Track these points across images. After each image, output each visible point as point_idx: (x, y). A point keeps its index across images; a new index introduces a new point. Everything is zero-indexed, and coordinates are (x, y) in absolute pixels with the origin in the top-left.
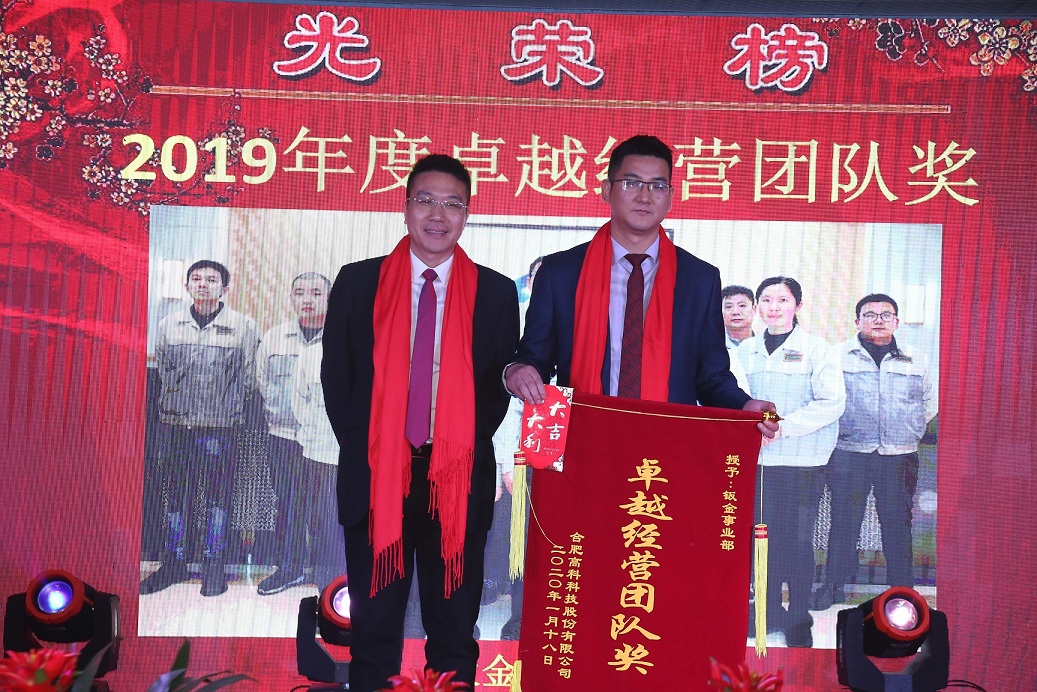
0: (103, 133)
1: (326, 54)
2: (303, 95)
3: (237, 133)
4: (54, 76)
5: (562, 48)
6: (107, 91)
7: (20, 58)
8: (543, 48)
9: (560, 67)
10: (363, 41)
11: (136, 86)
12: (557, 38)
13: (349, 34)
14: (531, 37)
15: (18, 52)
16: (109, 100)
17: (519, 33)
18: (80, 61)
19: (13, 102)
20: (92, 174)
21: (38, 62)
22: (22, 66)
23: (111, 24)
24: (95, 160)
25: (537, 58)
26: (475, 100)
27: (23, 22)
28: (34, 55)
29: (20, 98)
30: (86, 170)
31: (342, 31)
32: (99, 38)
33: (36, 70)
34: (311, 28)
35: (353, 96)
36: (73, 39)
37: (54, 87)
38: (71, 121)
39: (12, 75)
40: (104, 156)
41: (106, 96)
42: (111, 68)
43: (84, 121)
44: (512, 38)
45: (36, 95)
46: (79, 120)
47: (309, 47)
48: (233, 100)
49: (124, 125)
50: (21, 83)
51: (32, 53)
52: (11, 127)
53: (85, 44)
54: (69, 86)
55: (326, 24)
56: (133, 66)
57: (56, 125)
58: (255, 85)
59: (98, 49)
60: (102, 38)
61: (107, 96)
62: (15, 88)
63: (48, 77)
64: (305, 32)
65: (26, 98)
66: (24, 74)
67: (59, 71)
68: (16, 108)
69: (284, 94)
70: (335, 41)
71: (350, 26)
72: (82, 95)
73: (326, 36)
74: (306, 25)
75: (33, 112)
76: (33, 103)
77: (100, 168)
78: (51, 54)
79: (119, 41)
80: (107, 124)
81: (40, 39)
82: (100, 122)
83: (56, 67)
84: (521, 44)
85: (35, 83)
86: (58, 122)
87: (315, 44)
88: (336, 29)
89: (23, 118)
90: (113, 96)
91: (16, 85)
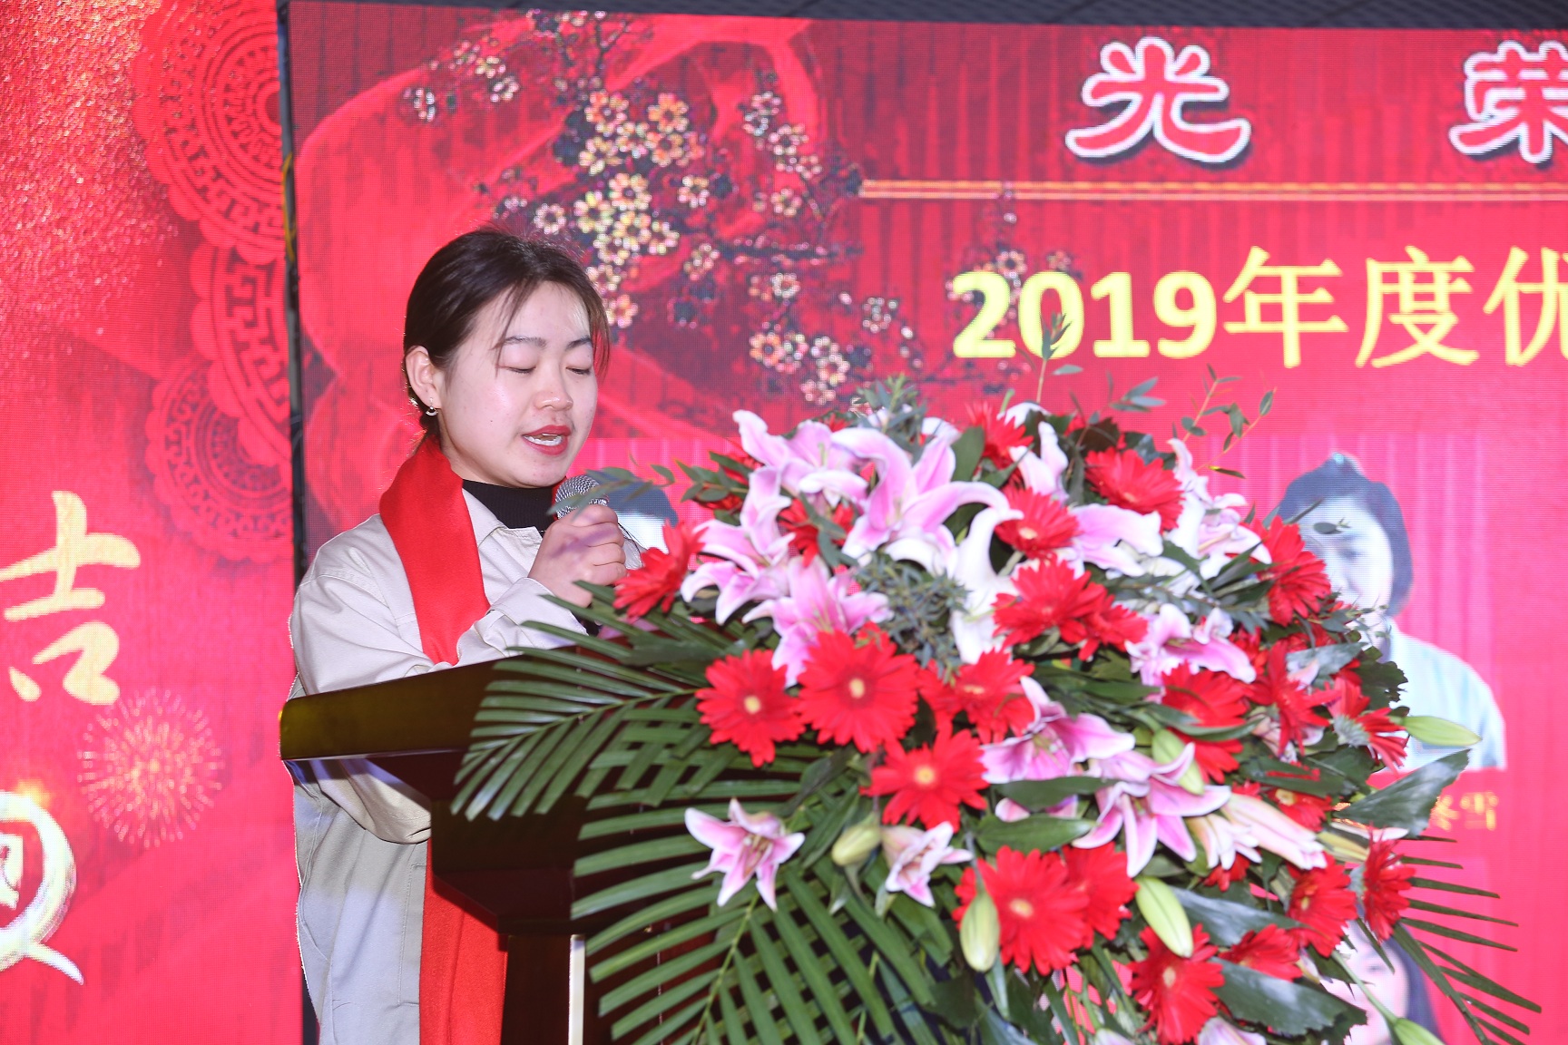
0: (783, 272)
1: (1155, 115)
2: (1116, 191)
3: (1011, 265)
4: (698, 168)
5: (1550, 94)
6: (786, 193)
7: (635, 138)
8: (1519, 94)
9: (1549, 128)
10: (1215, 89)
11: (836, 181)
12: (1540, 75)
13: (1195, 77)
14: (1497, 75)
15: (630, 127)
16: (790, 212)
17: (1480, 67)
18: (735, 139)
19: (626, 219)
20: (768, 349)
21: (665, 145)
22: (637, 153)
23: (788, 68)
24: (773, 323)
25: (1510, 113)
26: (1409, 192)
27: (636, 72)
28: (657, 131)
29: (638, 212)
30: (757, 342)
31: (1184, 70)
32: (767, 96)
33: (661, 160)
34: (1127, 68)
35: (1205, 192)
36: (724, 99)
37: (695, 190)
38: (728, 253)
39: (621, 169)
40: (788, 314)
41: (784, 203)
42: (791, 151)
43: (749, 251)
44: (1465, 77)
45: (665, 207)
46: (742, 250)
47: (1124, 105)
48: (1002, 204)
49: (818, 256)
50: (637, 183)
51: (653, 127)
52: (626, 267)
53: (746, 108)
54: (719, 189)
55: (1154, 59)
56: (830, 145)
57: (704, 259)
58: (1039, 175)
59: (770, 117)
60: (775, 96)
61: (787, 203)
62: (628, 194)
63: (684, 172)
64: (1116, 75)
65: (649, 212)
66: (642, 166)
67: (702, 160)
68: (633, 231)
69: (1082, 190)
70: (1171, 90)
71: (1193, 62)
72: (742, 204)
73: (1154, 83)
74: (1119, 61)
75: (660, 237)
76: (661, 219)
77: (782, 335)
78: (689, 128)
79: (804, 101)
80: (789, 254)
81: (666, 101)
82: (777, 251)
83: (697, 153)
84: (1482, 88)
85: (662, 182)
86: (705, 256)
87: (1136, 99)
88: (1171, 71)
89: (644, 248)
90: (797, 202)
91: (629, 188)
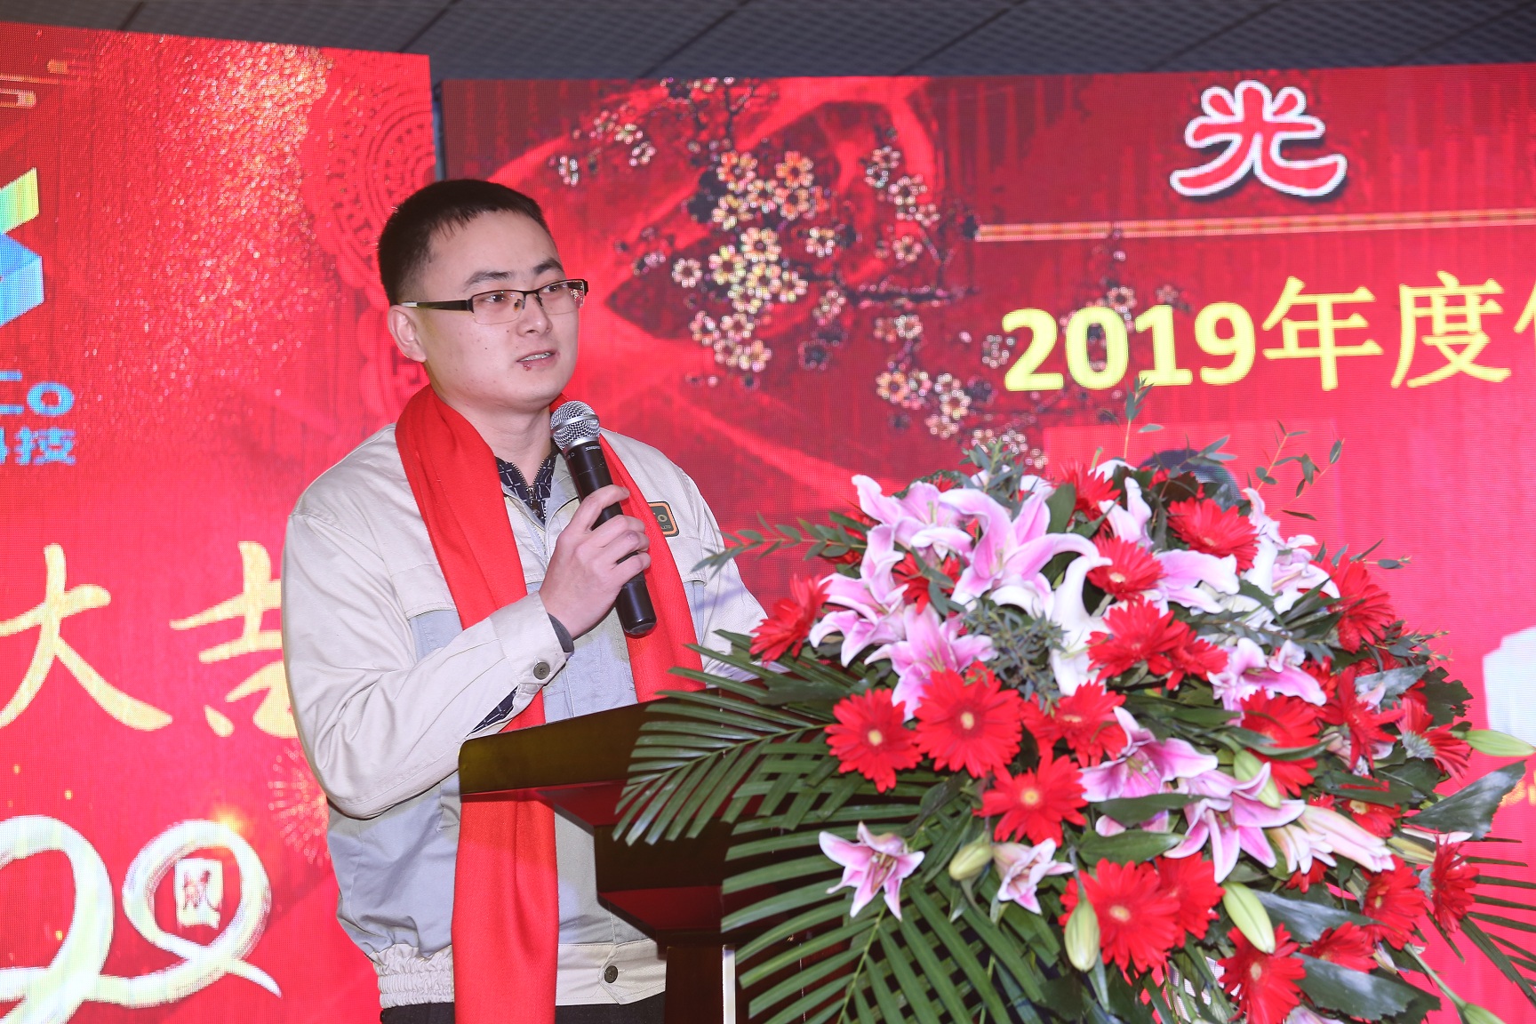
0: (906, 314)
1: (1255, 154)
2: (1215, 227)
3: (1121, 300)
4: (822, 221)
6: (907, 240)
7: (764, 195)
10: (1312, 128)
11: (953, 228)
13: (1293, 116)
15: (759, 184)
16: (912, 258)
18: (859, 191)
19: (757, 271)
20: (894, 387)
21: (793, 199)
22: (767, 208)
23: (905, 124)
24: (898, 362)
26: (1497, 217)
27: (763, 132)
28: (785, 187)
29: (768, 263)
30: (883, 380)
31: (1281, 111)
32: (887, 150)
33: (789, 214)
34: (1227, 111)
35: (1300, 225)
36: (846, 154)
37: (822, 241)
38: (853, 296)
39: (752, 223)
40: (912, 354)
41: (904, 250)
42: (911, 200)
43: (874, 296)
45: (795, 258)
46: (867, 294)
47: (1225, 145)
48: (1114, 243)
49: (938, 298)
50: (767, 236)
51: (782, 183)
52: (760, 314)
53: (867, 162)
54: (846, 237)
55: (1253, 100)
56: (942, 197)
57: (832, 305)
58: (1142, 214)
59: (889, 170)
60: (894, 150)
61: (908, 250)
62: (760, 247)
63: (810, 224)
64: (1215, 117)
65: (779, 262)
66: (771, 221)
67: (827, 213)
68: (764, 281)
69: (1185, 228)
70: (1269, 130)
71: (1290, 103)
72: (866, 252)
73: (1253, 124)
74: (1219, 104)
75: (790, 286)
76: (791, 269)
77: (907, 374)
78: (815, 183)
79: (922, 153)
80: (911, 297)
81: (792, 158)
82: (899, 295)
83: (822, 206)
85: (791, 235)
86: (832, 301)
87: (1236, 139)
88: (1268, 113)
89: (775, 297)
90: (918, 248)
91: (760, 241)
